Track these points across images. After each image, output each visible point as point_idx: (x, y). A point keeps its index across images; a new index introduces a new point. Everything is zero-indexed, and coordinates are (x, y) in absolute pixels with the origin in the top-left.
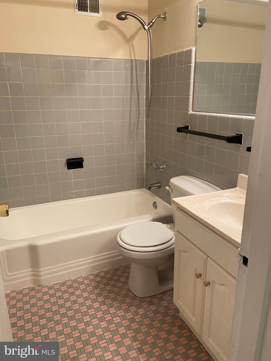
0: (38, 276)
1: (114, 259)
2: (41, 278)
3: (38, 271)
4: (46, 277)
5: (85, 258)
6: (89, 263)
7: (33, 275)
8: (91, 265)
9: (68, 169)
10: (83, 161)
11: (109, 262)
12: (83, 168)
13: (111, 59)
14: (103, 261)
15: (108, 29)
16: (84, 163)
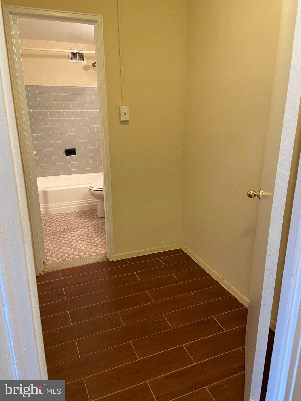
0: (47, 208)
1: (90, 204)
2: (49, 209)
3: (47, 205)
4: (52, 209)
5: (74, 202)
6: (76, 205)
7: (45, 208)
8: (77, 206)
9: (66, 155)
10: (75, 150)
11: (88, 205)
12: (75, 155)
13: (92, 87)
14: (82, 204)
15: (89, 70)
16: (76, 152)
